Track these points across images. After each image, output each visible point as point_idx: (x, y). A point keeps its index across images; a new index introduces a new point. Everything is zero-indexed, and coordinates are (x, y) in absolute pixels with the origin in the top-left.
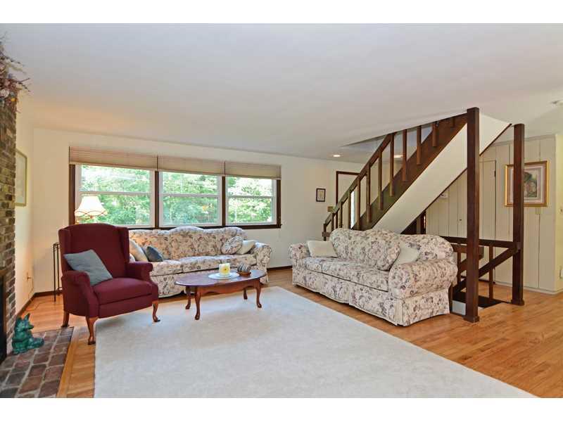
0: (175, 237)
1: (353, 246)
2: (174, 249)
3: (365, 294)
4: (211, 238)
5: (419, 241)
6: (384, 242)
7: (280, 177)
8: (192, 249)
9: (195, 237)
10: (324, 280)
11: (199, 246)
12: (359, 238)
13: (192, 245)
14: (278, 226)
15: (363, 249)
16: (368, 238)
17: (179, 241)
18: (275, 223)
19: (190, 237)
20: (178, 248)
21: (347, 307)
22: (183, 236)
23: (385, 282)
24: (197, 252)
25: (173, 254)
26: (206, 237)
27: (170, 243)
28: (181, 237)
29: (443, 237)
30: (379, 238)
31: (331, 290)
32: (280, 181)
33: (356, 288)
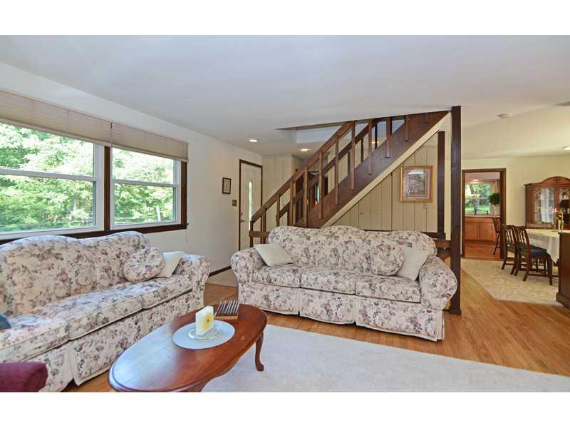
0: (19, 262)
1: (316, 247)
2: (19, 288)
3: (382, 310)
4: (99, 255)
5: (407, 239)
6: (361, 240)
7: (187, 159)
8: (64, 281)
9: (69, 255)
10: (306, 298)
11: (77, 273)
12: (322, 238)
13: (63, 272)
14: (183, 225)
15: (335, 250)
16: (338, 237)
17: (31, 268)
18: (179, 222)
19: (57, 256)
20: (31, 286)
21: (353, 329)
22: (42, 257)
23: (418, 292)
24: (74, 286)
25: (17, 299)
26: (88, 253)
27: (9, 277)
28: (35, 260)
29: (424, 233)
30: (352, 236)
31: (320, 309)
32: (186, 163)
33: (367, 303)
